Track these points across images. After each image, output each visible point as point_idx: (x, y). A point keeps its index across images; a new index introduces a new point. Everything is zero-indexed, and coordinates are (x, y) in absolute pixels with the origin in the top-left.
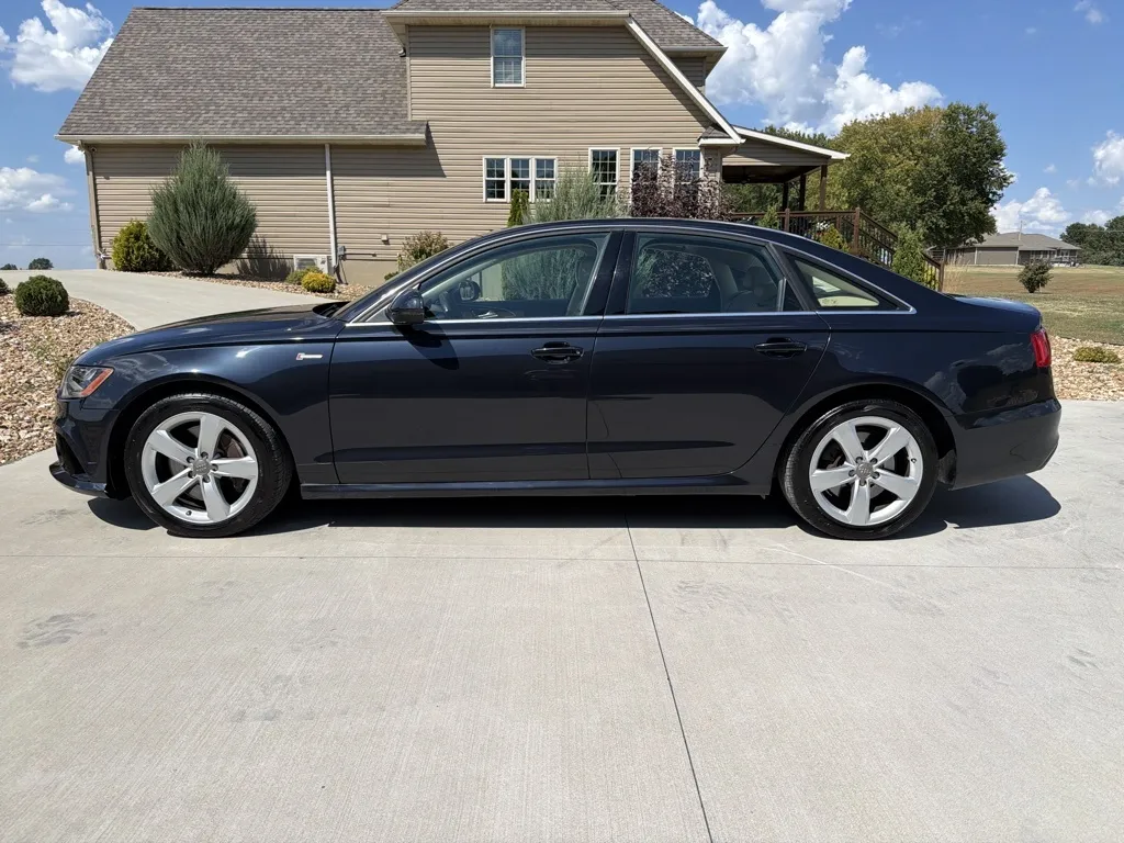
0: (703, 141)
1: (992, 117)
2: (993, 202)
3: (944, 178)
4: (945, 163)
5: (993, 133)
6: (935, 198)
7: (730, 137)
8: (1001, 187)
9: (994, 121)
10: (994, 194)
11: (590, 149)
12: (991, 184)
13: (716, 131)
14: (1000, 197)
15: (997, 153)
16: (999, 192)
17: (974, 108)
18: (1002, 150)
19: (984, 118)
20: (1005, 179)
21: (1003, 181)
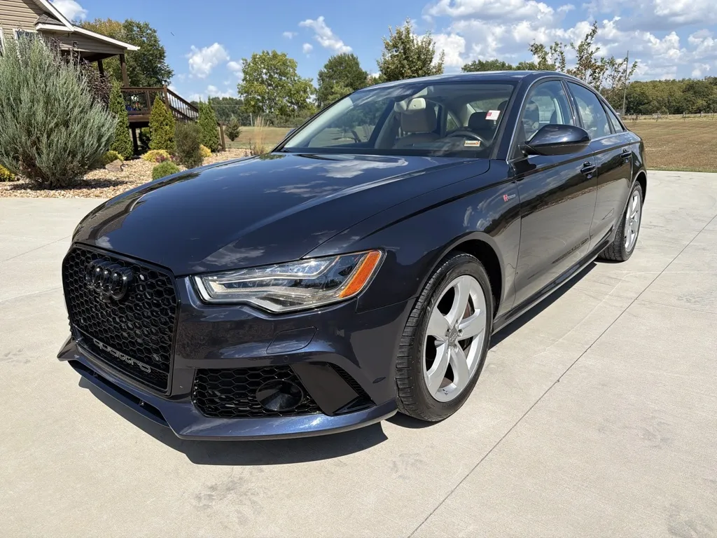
0: (40, 26)
1: (155, 32)
3: (134, 69)
4: (132, 59)
5: (157, 42)
7: (64, 25)
8: (169, 77)
9: (156, 34)
10: (165, 81)
12: (162, 75)
13: (49, 19)
14: (170, 82)
15: (161, 55)
16: (168, 80)
17: (141, 23)
18: (164, 53)
19: (149, 31)
20: (170, 73)
21: (169, 73)
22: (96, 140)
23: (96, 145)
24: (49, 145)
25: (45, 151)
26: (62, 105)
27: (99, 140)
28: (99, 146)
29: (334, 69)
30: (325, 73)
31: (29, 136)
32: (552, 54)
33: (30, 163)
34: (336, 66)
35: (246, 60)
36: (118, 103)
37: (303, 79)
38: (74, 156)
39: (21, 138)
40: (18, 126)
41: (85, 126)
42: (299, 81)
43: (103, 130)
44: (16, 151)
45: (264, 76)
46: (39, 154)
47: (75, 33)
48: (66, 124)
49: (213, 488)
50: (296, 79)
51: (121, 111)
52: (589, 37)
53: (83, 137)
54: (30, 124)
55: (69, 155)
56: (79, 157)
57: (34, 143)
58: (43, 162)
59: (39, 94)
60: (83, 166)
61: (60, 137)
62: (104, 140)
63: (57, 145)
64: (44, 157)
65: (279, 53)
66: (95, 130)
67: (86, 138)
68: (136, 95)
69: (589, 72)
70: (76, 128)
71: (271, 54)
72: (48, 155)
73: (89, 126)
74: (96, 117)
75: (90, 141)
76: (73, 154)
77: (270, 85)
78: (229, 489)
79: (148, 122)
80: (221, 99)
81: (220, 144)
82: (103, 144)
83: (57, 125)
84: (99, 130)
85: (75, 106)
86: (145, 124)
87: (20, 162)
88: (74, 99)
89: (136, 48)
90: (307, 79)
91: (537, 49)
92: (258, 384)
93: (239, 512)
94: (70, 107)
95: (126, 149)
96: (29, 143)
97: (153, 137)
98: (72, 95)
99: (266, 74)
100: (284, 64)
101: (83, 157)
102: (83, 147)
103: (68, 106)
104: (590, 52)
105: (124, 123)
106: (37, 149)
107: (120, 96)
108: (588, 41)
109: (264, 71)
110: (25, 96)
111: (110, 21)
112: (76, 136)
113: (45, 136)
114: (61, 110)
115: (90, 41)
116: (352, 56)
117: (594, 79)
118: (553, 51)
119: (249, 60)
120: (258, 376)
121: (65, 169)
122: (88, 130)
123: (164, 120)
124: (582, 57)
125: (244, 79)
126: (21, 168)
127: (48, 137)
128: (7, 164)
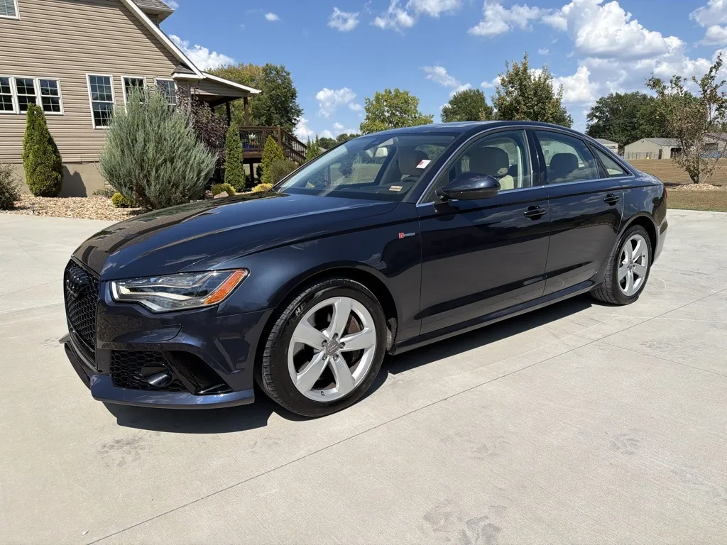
0: (176, 75)
1: (288, 74)
2: (295, 124)
5: (289, 83)
6: (265, 121)
7: (195, 74)
8: (298, 116)
9: (289, 76)
10: (295, 119)
11: (87, 74)
12: (293, 113)
13: (184, 69)
14: (298, 121)
15: (293, 95)
16: (298, 119)
17: (278, 67)
18: (295, 94)
19: (284, 74)
20: (300, 111)
21: (299, 113)
22: (195, 175)
23: (195, 179)
24: (157, 177)
25: (153, 183)
26: (169, 144)
27: (199, 174)
28: (198, 179)
29: (459, 105)
30: (450, 109)
31: (142, 170)
32: (673, 88)
33: (141, 191)
34: (461, 102)
35: (369, 99)
36: (234, 140)
37: (424, 115)
38: (177, 188)
39: (135, 172)
40: (134, 161)
41: (186, 164)
42: (419, 118)
43: (203, 166)
44: (131, 182)
45: (387, 114)
46: (148, 185)
47: (207, 80)
48: (172, 161)
49: (118, 442)
50: (417, 116)
51: (236, 148)
52: (714, 70)
53: (184, 172)
54: (143, 160)
55: (173, 186)
56: (181, 188)
57: (145, 176)
58: (152, 191)
59: (152, 134)
60: (184, 196)
61: (166, 172)
62: (203, 174)
63: (163, 179)
64: (152, 187)
65: (401, 91)
66: (195, 165)
67: (187, 173)
68: (254, 134)
69: (714, 106)
70: (179, 164)
71: (393, 93)
72: (155, 185)
73: (191, 162)
74: (198, 155)
75: (191, 175)
76: (176, 185)
77: (390, 122)
78: (128, 444)
79: (261, 158)
80: (349, 135)
81: (326, 181)
82: (202, 178)
83: (165, 161)
84: (199, 165)
85: (180, 146)
86: (258, 160)
87: (134, 192)
88: (179, 139)
89: (258, 92)
90: (428, 115)
91: (656, 83)
92: (142, 364)
93: (123, 458)
94: (176, 146)
95: (239, 182)
96: (141, 176)
97: (264, 172)
98: (178, 136)
99: (388, 112)
100: (406, 102)
101: (184, 189)
102: (185, 180)
103: (174, 145)
104: (714, 86)
105: (238, 159)
106: (148, 181)
107: (236, 135)
108: (713, 74)
109: (386, 109)
110: (140, 136)
111: (251, 65)
112: (179, 171)
113: (154, 170)
114: (168, 149)
115: (215, 85)
116: (478, 91)
117: (720, 114)
118: (674, 85)
119: (372, 99)
120: (142, 358)
121: (170, 199)
122: (189, 166)
123: (274, 157)
124: (706, 91)
125: (368, 118)
126: (134, 197)
127: (156, 172)
128: (124, 193)
